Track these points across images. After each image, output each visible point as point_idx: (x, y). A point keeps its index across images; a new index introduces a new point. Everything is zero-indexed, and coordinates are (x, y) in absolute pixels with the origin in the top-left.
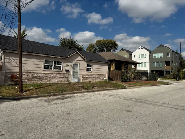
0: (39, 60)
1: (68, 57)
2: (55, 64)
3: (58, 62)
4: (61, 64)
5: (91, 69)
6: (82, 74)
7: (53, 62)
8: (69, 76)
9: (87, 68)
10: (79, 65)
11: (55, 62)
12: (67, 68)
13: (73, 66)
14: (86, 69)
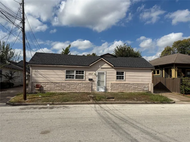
0: (61, 71)
1: (90, 65)
2: (76, 73)
3: (80, 71)
4: (83, 74)
5: (123, 77)
6: (110, 82)
7: (75, 72)
8: (93, 85)
9: (117, 77)
10: (105, 73)
11: (77, 71)
12: (91, 77)
13: (97, 74)
14: (115, 77)
